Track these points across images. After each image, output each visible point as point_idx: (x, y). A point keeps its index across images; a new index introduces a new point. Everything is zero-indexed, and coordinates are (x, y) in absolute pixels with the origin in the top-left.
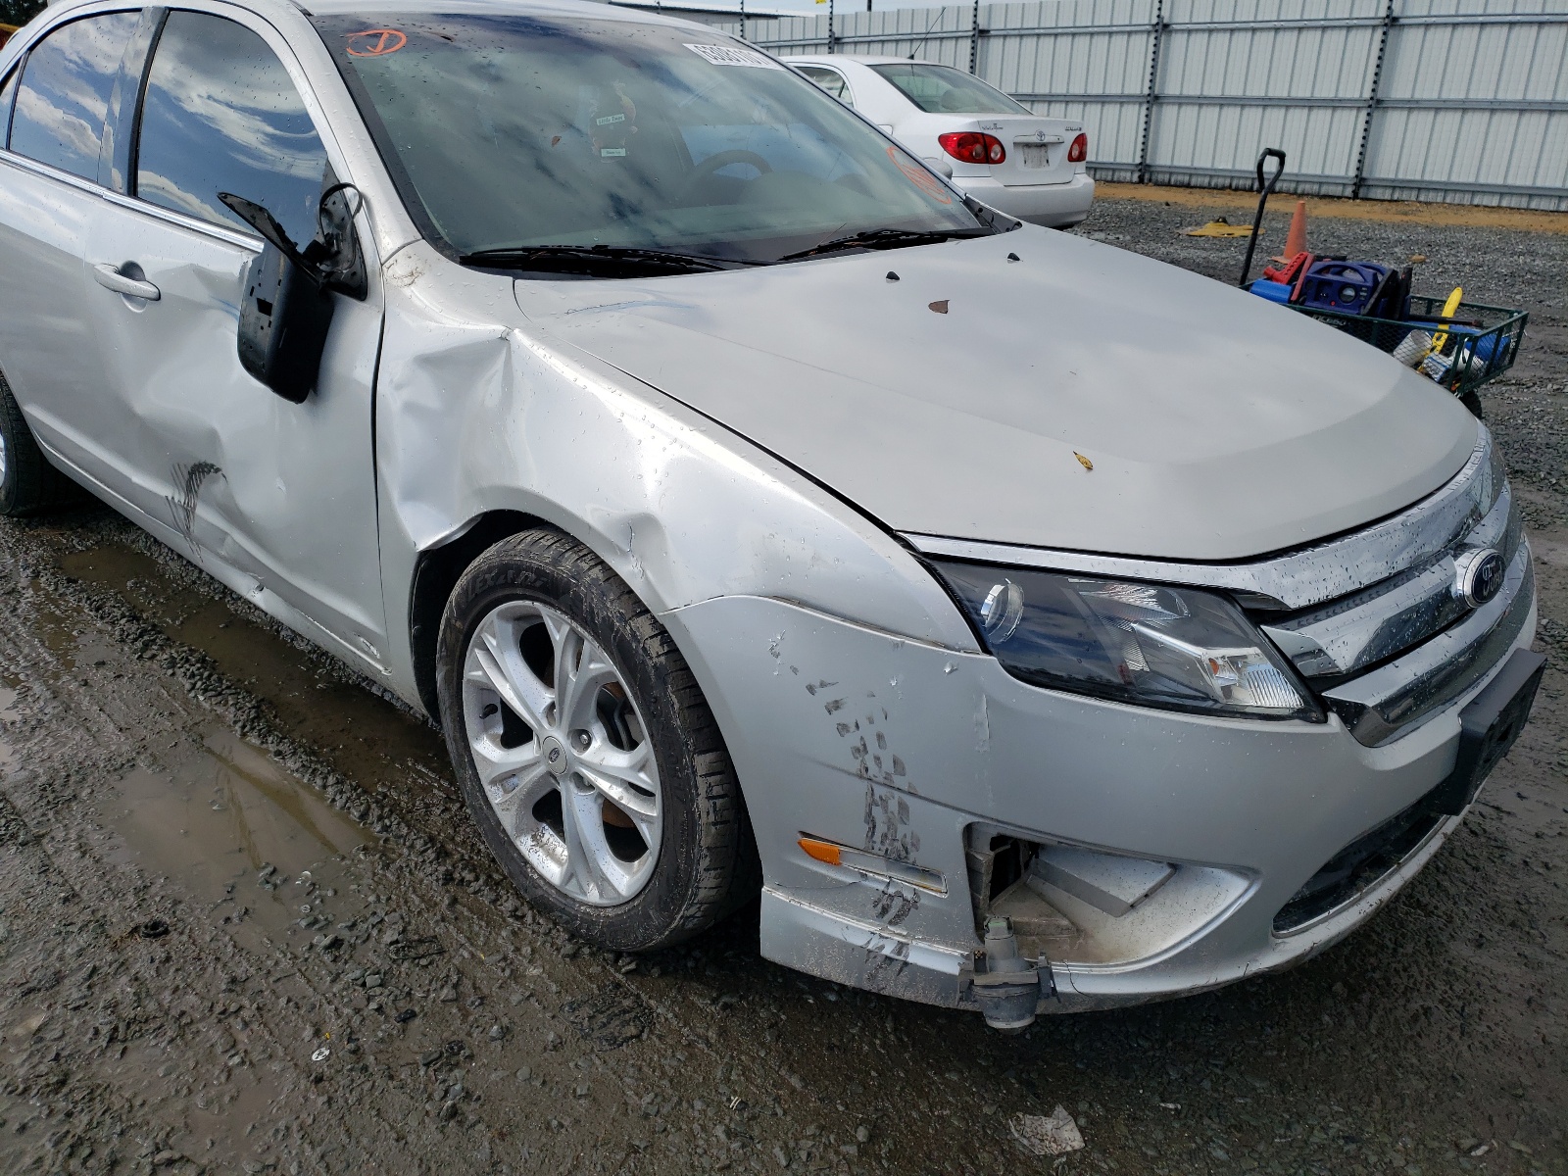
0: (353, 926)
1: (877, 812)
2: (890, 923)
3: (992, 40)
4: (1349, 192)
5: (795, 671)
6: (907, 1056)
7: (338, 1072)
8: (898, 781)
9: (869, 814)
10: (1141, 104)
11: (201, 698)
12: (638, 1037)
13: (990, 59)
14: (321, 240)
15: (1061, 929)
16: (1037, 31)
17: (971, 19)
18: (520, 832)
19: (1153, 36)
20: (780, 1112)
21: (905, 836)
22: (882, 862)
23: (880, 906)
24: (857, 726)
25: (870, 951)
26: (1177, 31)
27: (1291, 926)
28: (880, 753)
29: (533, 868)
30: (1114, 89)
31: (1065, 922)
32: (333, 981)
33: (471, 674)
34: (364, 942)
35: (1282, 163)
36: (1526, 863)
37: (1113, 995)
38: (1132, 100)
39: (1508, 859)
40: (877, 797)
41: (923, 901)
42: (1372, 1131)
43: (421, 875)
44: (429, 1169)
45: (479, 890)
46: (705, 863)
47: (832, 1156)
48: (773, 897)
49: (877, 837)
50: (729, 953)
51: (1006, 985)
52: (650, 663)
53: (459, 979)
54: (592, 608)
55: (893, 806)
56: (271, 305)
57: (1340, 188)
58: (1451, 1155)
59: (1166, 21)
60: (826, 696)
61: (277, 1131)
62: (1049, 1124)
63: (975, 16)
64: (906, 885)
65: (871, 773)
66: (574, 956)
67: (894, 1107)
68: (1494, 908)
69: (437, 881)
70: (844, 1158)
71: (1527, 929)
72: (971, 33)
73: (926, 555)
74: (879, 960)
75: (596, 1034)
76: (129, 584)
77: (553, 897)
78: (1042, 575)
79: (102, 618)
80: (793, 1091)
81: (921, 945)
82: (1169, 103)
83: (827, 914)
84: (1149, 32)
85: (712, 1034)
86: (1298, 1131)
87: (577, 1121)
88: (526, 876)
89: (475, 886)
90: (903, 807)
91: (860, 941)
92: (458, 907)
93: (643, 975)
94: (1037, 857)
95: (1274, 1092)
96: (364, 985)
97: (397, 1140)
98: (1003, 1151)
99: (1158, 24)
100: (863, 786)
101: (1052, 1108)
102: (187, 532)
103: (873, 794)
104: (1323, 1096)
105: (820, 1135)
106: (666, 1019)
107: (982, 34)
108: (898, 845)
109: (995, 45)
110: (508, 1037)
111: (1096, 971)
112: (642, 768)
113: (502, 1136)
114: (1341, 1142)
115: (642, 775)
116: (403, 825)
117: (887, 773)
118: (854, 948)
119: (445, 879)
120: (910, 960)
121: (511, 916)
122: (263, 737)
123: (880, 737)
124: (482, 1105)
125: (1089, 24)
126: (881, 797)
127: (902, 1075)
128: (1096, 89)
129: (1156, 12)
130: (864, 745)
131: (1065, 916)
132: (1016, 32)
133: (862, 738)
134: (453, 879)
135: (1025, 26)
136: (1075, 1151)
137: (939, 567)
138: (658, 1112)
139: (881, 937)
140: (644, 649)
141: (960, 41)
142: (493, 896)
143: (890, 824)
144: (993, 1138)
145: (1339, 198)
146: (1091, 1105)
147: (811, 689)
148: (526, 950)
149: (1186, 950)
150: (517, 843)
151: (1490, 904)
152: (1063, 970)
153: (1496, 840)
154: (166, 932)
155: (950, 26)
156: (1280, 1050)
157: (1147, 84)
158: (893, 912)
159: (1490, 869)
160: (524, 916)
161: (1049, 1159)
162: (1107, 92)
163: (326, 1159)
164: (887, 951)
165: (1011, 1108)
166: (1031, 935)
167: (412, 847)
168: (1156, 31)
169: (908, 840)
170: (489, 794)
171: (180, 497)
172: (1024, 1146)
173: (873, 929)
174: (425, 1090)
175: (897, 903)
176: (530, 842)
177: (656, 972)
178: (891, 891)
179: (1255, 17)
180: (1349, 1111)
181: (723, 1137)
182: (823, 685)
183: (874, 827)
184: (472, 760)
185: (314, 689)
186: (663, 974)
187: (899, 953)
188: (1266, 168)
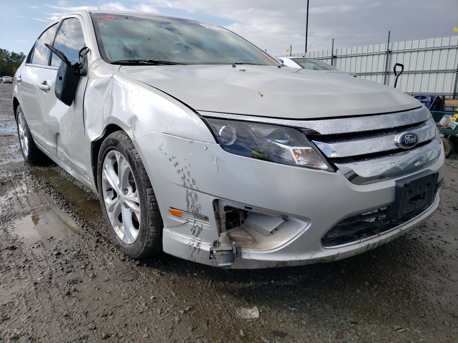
0: (66, 251)
1: (189, 198)
2: (196, 236)
3: (337, 59)
4: (452, 97)
5: (166, 154)
6: (212, 290)
7: (42, 282)
8: (194, 187)
9: (187, 199)
10: (383, 74)
11: (55, 200)
12: (132, 280)
13: (337, 64)
14: (79, 63)
15: (250, 240)
16: (351, 56)
17: (331, 53)
18: (115, 225)
19: (386, 55)
20: (165, 301)
21: (197, 205)
22: (192, 216)
23: (193, 231)
24: (182, 170)
25: (190, 246)
26: (394, 53)
27: (331, 246)
28: (189, 178)
29: (117, 236)
30: (375, 71)
31: (250, 238)
32: (53, 262)
33: (103, 178)
34: (67, 254)
35: (403, 68)
36: (450, 256)
37: (262, 260)
38: (380, 74)
39: (443, 254)
40: (189, 193)
41: (204, 228)
42: (363, 321)
43: (91, 240)
44: (55, 306)
45: (105, 244)
46: (150, 223)
47: (175, 313)
48: (166, 231)
49: (190, 207)
50: (170, 262)
51: (222, 250)
52: (135, 161)
53: (88, 264)
54: (123, 147)
55: (193, 195)
56: (62, 78)
57: (449, 96)
58: (390, 330)
59: (390, 50)
60: (174, 161)
61: (18, 295)
62: (250, 311)
63: (332, 52)
64: (200, 223)
65: (186, 185)
66: (124, 260)
67: (201, 302)
68: (433, 267)
69: (95, 241)
70: (179, 313)
71: (444, 273)
72: (331, 57)
73: (204, 116)
74: (193, 249)
75: (120, 279)
76: (51, 178)
77: (121, 244)
78: (238, 122)
79: (40, 184)
80: (172, 296)
81: (204, 243)
82: (391, 74)
83: (180, 235)
84: (385, 54)
85: (154, 281)
86: (335, 319)
87: (103, 299)
88: (115, 238)
89: (104, 243)
90: (196, 195)
91: (187, 242)
92: (98, 248)
93: (141, 266)
94: (246, 219)
95: (332, 308)
96: (61, 263)
97: (49, 299)
98: (231, 316)
99: (388, 51)
100: (185, 189)
101: (253, 307)
102: (57, 156)
103: (188, 192)
104: (349, 311)
105: (174, 307)
106: (143, 277)
107: (334, 57)
108: (195, 208)
109: (338, 60)
110: (95, 278)
111: (257, 252)
112: (136, 196)
113: (80, 300)
114: (350, 323)
115: (136, 198)
116: (91, 229)
117: (191, 185)
118: (186, 245)
119: (97, 241)
120: (201, 248)
121: (111, 251)
122: (66, 209)
123: (188, 173)
124: (78, 293)
125: (367, 53)
126: (190, 193)
127: (208, 295)
128: (369, 71)
129: (387, 48)
130: (185, 176)
131: (251, 236)
132: (345, 56)
133: (184, 174)
134: (99, 241)
135: (347, 54)
136: (255, 318)
137: (206, 119)
138: (128, 298)
139: (193, 241)
140: (134, 157)
141: (328, 60)
142: (108, 245)
143: (193, 202)
144: (230, 313)
145: (448, 99)
146: (266, 307)
147: (170, 160)
148: (111, 258)
149: (287, 246)
150: (114, 229)
151: (432, 266)
152: (247, 251)
153: (441, 250)
154: (16, 249)
155: (325, 55)
156: (338, 298)
157: (385, 69)
158: (196, 232)
159: (436, 257)
160: (114, 251)
161: (246, 320)
162: (373, 72)
163: (27, 302)
164: (194, 246)
165: (238, 306)
166: (239, 241)
167: (92, 234)
168: (387, 53)
169: (198, 206)
170: (108, 215)
171: (55, 146)
172: (239, 315)
173: (191, 239)
174: (65, 288)
175: (197, 229)
176: (118, 229)
177: (145, 265)
178: (195, 225)
179: (419, 47)
180: (356, 316)
181: (144, 305)
182: (173, 158)
183: (189, 203)
184: (105, 205)
185: (86, 200)
186: (147, 266)
187: (198, 246)
188: (397, 70)
